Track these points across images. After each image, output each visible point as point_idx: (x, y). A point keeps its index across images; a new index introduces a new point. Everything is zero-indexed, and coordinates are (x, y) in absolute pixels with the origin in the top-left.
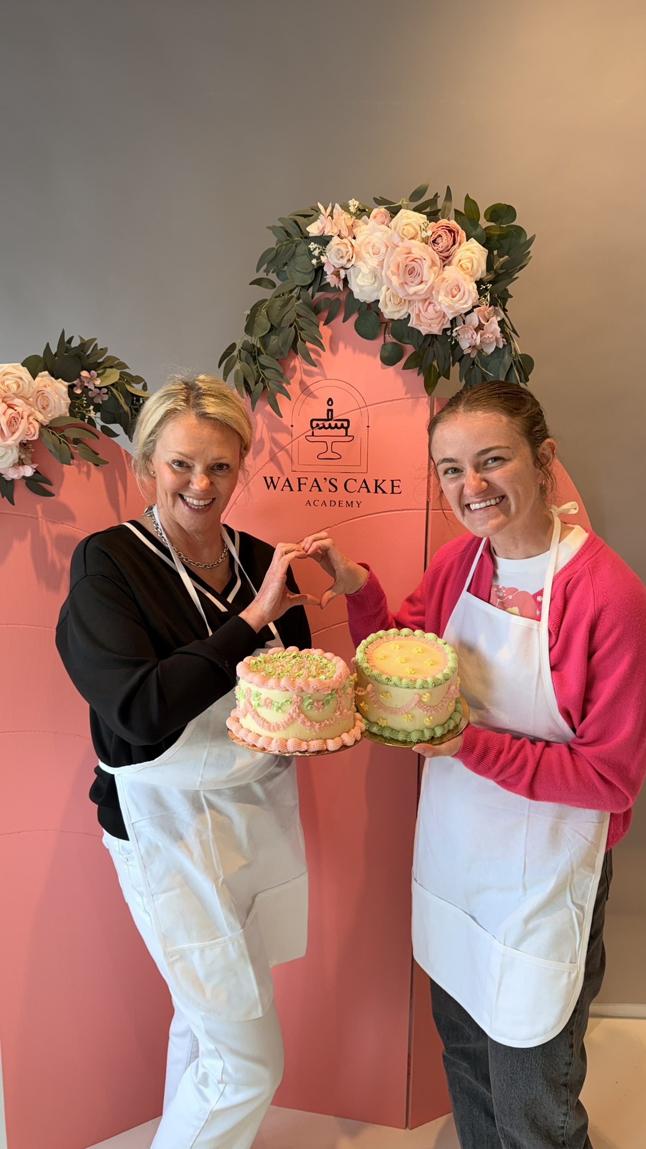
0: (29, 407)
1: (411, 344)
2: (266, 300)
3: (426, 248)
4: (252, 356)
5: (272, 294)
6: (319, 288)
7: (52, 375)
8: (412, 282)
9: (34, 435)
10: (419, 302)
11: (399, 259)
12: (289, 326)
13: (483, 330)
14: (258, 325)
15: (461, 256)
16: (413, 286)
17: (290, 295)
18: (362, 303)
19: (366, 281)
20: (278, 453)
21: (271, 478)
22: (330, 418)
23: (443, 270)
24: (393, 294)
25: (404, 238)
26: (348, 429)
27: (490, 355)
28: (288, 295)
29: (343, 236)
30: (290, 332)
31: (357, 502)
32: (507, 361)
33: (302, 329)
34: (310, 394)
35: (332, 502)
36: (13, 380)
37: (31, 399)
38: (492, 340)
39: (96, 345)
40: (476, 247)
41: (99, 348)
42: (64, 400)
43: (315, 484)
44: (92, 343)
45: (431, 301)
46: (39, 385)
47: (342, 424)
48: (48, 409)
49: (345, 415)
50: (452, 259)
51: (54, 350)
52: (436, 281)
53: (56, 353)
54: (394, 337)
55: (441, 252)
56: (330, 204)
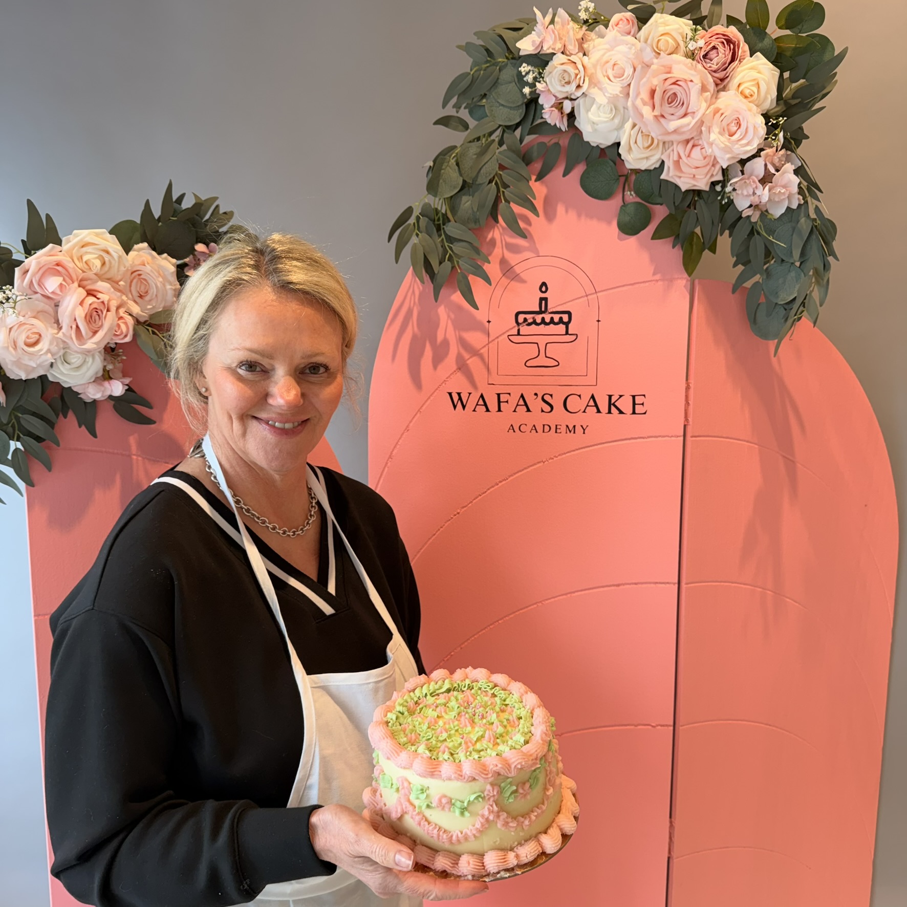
0: (119, 294)
1: (661, 204)
2: (455, 147)
3: (694, 65)
4: (434, 224)
5: (464, 137)
6: (530, 128)
7: (154, 249)
8: (672, 114)
9: (126, 336)
10: (679, 143)
11: (655, 82)
12: (488, 182)
13: (772, 183)
14: (444, 181)
15: (743, 77)
16: (674, 120)
17: (489, 140)
18: (593, 147)
19: (601, 114)
20: (468, 359)
21: (459, 394)
22: (543, 309)
23: (716, 98)
24: (642, 132)
25: (659, 54)
26: (570, 326)
27: (778, 218)
28: (487, 140)
29: (568, 53)
30: (490, 190)
31: (582, 426)
32: (805, 227)
33: (506, 186)
34: (516, 277)
35: (546, 427)
36: (96, 254)
37: (122, 283)
38: (783, 197)
39: (217, 206)
40: (765, 64)
41: (221, 211)
42: (171, 284)
43: (521, 402)
44: (212, 204)
45: (696, 142)
46: (133, 262)
47: (561, 319)
48: (147, 298)
49: (564, 305)
50: (729, 82)
51: (157, 212)
52: (707, 112)
53: (159, 218)
54: (637, 194)
55: (715, 72)
56: (551, 10)
